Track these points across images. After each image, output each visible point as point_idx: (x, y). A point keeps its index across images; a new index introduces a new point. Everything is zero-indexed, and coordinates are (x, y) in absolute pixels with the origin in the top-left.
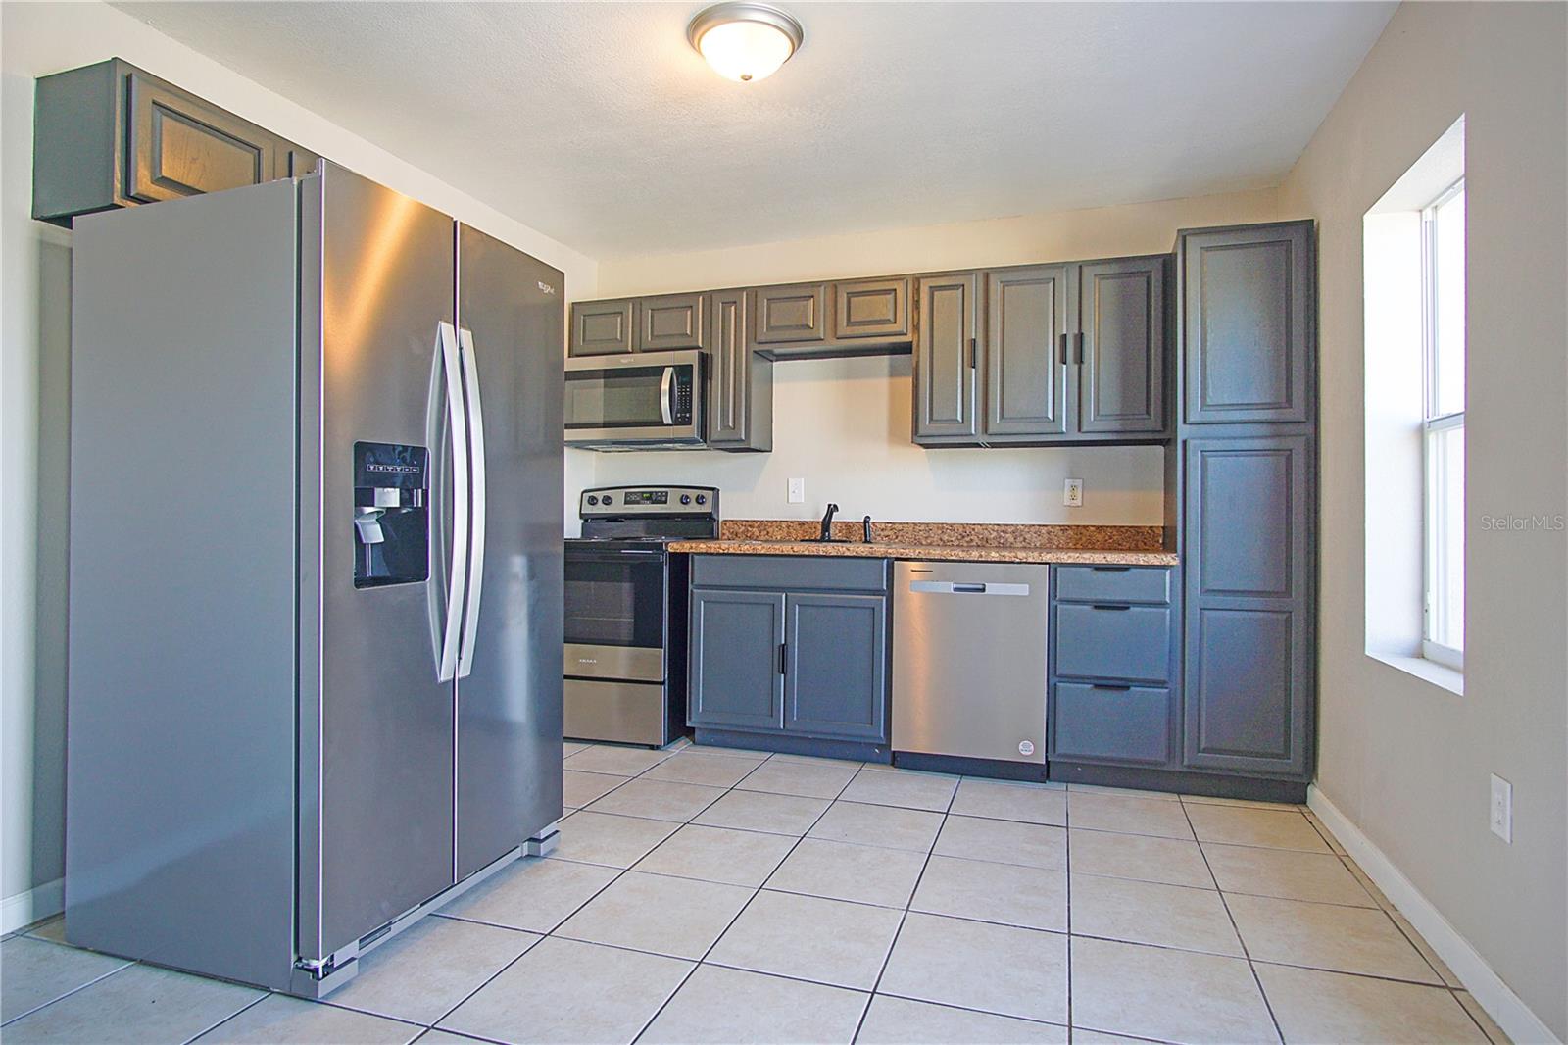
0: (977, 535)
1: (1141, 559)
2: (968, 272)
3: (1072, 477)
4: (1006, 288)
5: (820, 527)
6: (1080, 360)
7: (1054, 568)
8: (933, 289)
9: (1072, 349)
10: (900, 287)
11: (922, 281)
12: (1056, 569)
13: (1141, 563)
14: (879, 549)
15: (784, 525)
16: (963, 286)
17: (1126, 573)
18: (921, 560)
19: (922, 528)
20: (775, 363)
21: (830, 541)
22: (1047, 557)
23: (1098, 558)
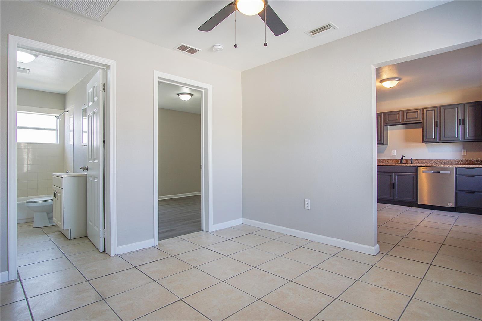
0: (439, 162)
1: (478, 166)
2: (436, 107)
3: (463, 149)
4: (445, 110)
5: (400, 160)
6: (464, 124)
7: (456, 168)
8: (427, 111)
9: (462, 122)
10: (419, 111)
11: (424, 109)
12: (457, 168)
13: (478, 167)
14: (415, 164)
15: (391, 160)
16: (434, 110)
17: (474, 169)
18: (425, 166)
19: (425, 160)
20: (388, 127)
21: (402, 163)
22: (455, 166)
23: (467, 166)
